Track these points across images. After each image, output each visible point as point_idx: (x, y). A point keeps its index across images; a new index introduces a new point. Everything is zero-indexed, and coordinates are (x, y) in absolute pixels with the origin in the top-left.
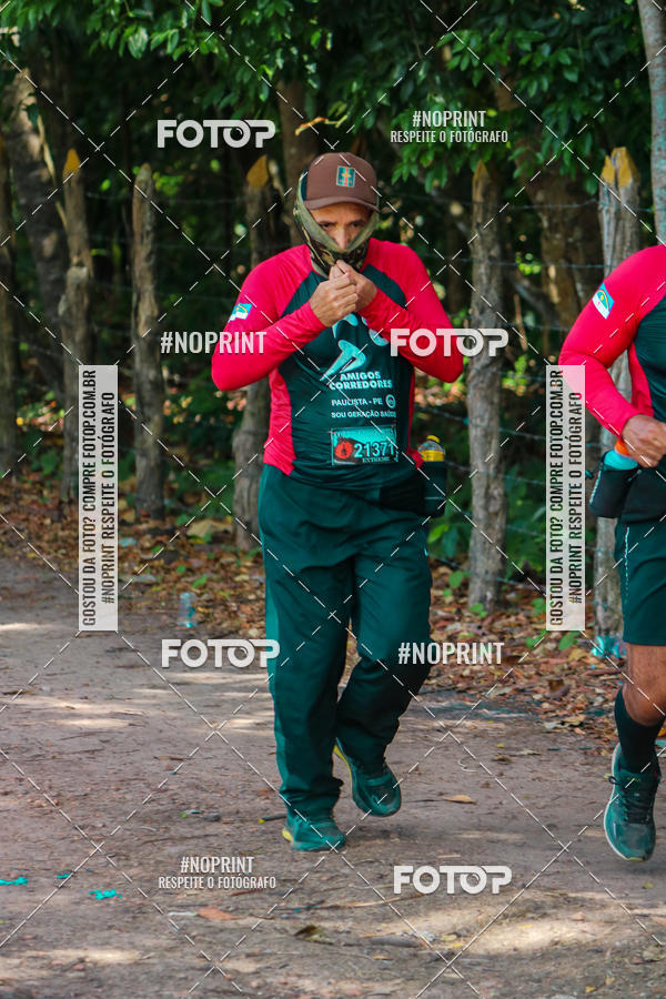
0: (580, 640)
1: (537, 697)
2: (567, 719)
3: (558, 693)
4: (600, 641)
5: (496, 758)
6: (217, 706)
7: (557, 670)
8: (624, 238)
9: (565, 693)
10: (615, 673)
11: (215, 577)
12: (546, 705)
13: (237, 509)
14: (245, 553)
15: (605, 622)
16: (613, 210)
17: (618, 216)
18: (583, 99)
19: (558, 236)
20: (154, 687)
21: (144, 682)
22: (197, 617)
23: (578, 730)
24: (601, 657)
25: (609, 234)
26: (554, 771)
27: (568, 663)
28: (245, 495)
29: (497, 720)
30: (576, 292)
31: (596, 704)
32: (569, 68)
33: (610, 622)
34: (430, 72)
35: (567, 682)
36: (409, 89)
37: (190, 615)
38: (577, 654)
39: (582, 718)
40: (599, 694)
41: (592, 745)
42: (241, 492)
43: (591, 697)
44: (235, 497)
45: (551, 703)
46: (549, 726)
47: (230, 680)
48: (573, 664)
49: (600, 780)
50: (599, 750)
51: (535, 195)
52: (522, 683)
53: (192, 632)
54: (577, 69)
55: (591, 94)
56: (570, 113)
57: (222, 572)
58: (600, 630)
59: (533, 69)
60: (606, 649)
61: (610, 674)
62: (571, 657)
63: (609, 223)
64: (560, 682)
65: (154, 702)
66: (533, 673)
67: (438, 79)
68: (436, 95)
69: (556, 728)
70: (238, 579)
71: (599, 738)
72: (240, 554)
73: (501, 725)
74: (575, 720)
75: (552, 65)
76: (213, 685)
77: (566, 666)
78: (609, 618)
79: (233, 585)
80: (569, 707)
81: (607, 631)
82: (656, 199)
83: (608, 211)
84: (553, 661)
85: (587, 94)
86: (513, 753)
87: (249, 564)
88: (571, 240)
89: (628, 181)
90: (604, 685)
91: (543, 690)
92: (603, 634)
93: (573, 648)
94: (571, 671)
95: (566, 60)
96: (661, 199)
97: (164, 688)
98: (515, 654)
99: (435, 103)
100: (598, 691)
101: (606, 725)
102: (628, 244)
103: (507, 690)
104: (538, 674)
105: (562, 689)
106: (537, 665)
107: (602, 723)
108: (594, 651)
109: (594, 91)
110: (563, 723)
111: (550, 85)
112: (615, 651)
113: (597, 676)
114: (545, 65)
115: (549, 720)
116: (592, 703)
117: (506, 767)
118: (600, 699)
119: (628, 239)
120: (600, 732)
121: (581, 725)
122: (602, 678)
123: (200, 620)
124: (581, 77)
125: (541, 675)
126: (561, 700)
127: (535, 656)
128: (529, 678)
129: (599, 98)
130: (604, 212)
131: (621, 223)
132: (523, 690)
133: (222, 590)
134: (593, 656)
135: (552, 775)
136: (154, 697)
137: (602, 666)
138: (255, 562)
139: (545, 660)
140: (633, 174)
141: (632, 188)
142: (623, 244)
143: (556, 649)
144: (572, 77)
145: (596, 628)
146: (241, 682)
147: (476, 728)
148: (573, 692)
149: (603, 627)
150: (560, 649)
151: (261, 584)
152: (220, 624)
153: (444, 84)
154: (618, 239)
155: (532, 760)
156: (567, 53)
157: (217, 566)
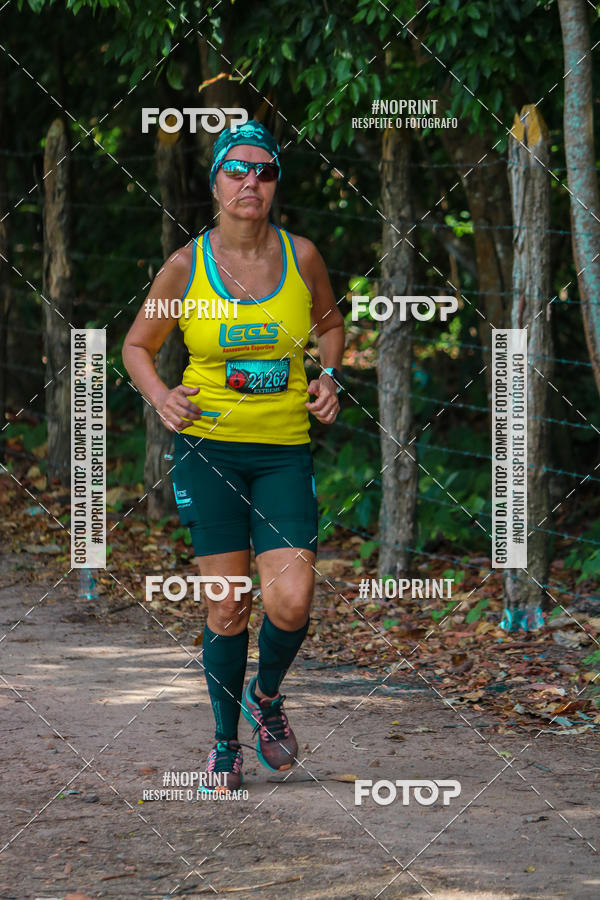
0: (488, 613)
1: (439, 672)
2: (466, 695)
3: (461, 668)
4: (508, 614)
5: (390, 736)
6: (109, 681)
7: (462, 644)
8: (533, 198)
9: (468, 669)
10: (522, 647)
11: (122, 547)
12: (447, 681)
13: (148, 476)
14: (155, 522)
15: (515, 595)
16: (522, 169)
17: (527, 175)
18: (493, 54)
19: (477, 195)
20: (47, 662)
21: (38, 657)
22: (99, 589)
23: (477, 707)
24: (508, 630)
25: (517, 194)
26: (447, 749)
27: (474, 637)
28: (157, 462)
29: (396, 696)
30: (496, 253)
31: (499, 679)
32: (479, 22)
33: (519, 594)
34: (337, 27)
35: (471, 656)
36: (315, 44)
37: (91, 587)
38: (484, 627)
39: (481, 693)
40: (502, 669)
41: (489, 722)
42: (152, 459)
43: (494, 672)
44: (146, 464)
45: (452, 679)
46: (448, 702)
47: (125, 655)
48: (479, 637)
49: (494, 758)
50: (496, 727)
51: (454, 152)
52: (425, 658)
53: (93, 605)
54: (486, 25)
55: (501, 50)
56: (479, 68)
57: (130, 542)
58: (509, 602)
59: (441, 23)
60: (513, 622)
61: (516, 648)
62: (478, 630)
63: (518, 183)
64: (464, 657)
65: (45, 677)
66: (437, 647)
67: (345, 33)
68: (343, 51)
69: (454, 704)
70: (145, 549)
71: (498, 714)
72: (150, 523)
73: (399, 702)
74: (474, 696)
75: (461, 19)
76: (108, 660)
77: (472, 640)
78: (518, 589)
79: (139, 555)
80: (471, 682)
81: (517, 604)
82: (569, 158)
83: (517, 170)
84: (459, 635)
85: (497, 49)
86: (408, 730)
87: (158, 533)
88: (490, 199)
89: (537, 139)
90: (508, 660)
91: (445, 665)
92: (512, 607)
93: (480, 620)
94: (477, 645)
95: (475, 14)
96: (574, 157)
97: (58, 663)
98: (421, 627)
99: (342, 58)
100: (502, 665)
101: (506, 701)
102: (538, 205)
103: (410, 665)
104: (442, 648)
105: (465, 663)
106: (443, 639)
107: (502, 699)
108: (502, 624)
109: (504, 47)
110: (462, 700)
111: (459, 41)
112: (523, 624)
113: (503, 650)
114: (454, 19)
115: (448, 696)
116: (495, 678)
117: (398, 745)
118: (503, 674)
119: (538, 199)
120: (499, 709)
121: (480, 701)
122: (507, 652)
123: (102, 592)
124: (491, 31)
125: (445, 649)
126: (463, 675)
127: (441, 629)
128: (433, 651)
129: (509, 54)
130: (513, 172)
131: (531, 182)
132: (425, 665)
133: (128, 560)
134: (501, 629)
135: (445, 753)
136: (46, 672)
137: (509, 639)
138: (165, 531)
139: (451, 633)
140: (543, 133)
141: (542, 147)
142: (532, 204)
143: (464, 622)
144: (481, 32)
145: (506, 600)
146: (137, 657)
147: (372, 704)
148: (476, 667)
149: (512, 599)
150: (468, 621)
151: (169, 554)
152: (122, 596)
153: (352, 38)
154: (528, 198)
155: (427, 737)
156: (476, 6)
157: (126, 535)
